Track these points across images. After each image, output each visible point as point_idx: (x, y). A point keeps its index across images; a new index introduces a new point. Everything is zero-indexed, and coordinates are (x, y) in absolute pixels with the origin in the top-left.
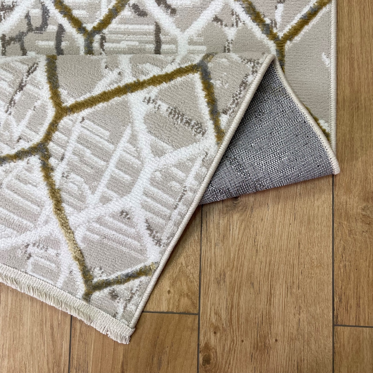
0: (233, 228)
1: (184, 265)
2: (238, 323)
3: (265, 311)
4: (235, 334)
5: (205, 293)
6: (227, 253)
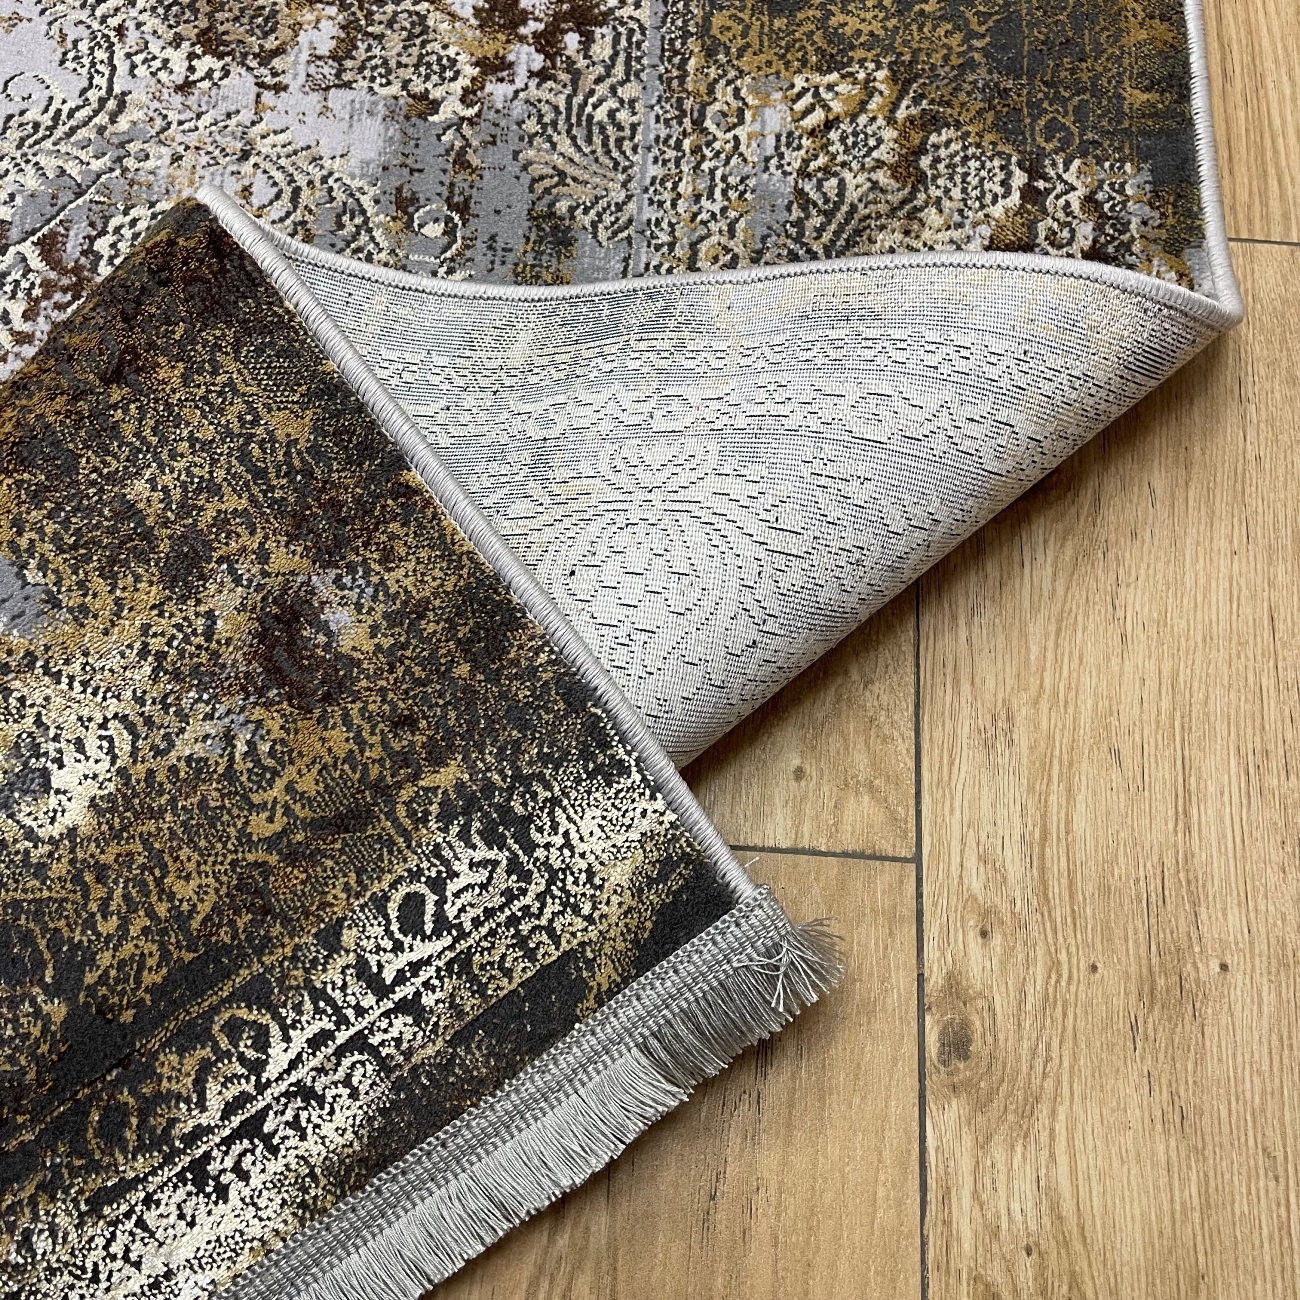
0: (1033, 559)
1: (856, 677)
2: (1071, 897)
3: (1170, 853)
4: (1061, 939)
5: (940, 781)
6: (1015, 643)
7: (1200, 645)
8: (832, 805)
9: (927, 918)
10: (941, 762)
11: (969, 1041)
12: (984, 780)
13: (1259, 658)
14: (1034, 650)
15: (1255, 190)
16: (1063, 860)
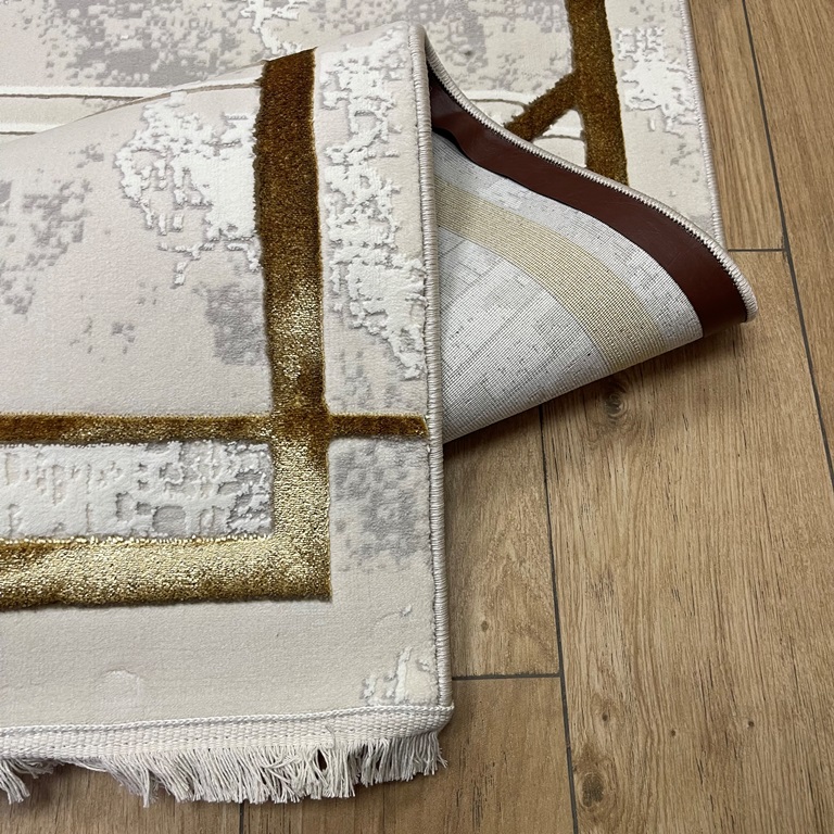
0: (616, 471)
1: (514, 559)
2: (656, 689)
3: (714, 653)
4: (652, 717)
5: (571, 622)
6: (609, 526)
7: (722, 518)
8: (506, 644)
9: (569, 711)
10: (571, 610)
11: (602, 788)
12: (598, 620)
13: (758, 523)
14: (622, 530)
15: (734, 217)
16: (649, 665)
